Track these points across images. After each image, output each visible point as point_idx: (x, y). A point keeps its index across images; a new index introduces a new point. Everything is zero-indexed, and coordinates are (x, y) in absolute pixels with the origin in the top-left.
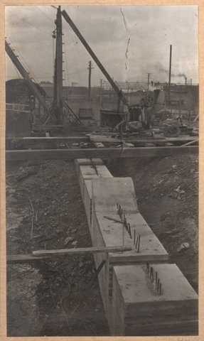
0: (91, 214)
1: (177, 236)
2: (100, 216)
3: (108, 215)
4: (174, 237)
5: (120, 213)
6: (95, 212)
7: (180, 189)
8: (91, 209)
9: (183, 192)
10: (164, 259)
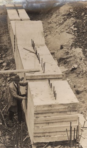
0: (15, 45)
1: (70, 60)
2: (20, 48)
3: (26, 48)
4: (68, 60)
5: (33, 45)
6: (17, 45)
7: (74, 27)
8: (15, 42)
9: (76, 29)
10: (60, 77)
